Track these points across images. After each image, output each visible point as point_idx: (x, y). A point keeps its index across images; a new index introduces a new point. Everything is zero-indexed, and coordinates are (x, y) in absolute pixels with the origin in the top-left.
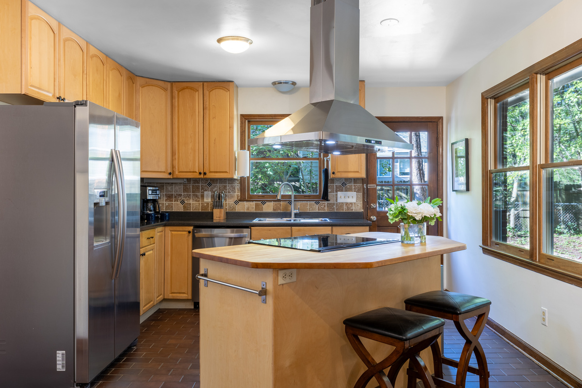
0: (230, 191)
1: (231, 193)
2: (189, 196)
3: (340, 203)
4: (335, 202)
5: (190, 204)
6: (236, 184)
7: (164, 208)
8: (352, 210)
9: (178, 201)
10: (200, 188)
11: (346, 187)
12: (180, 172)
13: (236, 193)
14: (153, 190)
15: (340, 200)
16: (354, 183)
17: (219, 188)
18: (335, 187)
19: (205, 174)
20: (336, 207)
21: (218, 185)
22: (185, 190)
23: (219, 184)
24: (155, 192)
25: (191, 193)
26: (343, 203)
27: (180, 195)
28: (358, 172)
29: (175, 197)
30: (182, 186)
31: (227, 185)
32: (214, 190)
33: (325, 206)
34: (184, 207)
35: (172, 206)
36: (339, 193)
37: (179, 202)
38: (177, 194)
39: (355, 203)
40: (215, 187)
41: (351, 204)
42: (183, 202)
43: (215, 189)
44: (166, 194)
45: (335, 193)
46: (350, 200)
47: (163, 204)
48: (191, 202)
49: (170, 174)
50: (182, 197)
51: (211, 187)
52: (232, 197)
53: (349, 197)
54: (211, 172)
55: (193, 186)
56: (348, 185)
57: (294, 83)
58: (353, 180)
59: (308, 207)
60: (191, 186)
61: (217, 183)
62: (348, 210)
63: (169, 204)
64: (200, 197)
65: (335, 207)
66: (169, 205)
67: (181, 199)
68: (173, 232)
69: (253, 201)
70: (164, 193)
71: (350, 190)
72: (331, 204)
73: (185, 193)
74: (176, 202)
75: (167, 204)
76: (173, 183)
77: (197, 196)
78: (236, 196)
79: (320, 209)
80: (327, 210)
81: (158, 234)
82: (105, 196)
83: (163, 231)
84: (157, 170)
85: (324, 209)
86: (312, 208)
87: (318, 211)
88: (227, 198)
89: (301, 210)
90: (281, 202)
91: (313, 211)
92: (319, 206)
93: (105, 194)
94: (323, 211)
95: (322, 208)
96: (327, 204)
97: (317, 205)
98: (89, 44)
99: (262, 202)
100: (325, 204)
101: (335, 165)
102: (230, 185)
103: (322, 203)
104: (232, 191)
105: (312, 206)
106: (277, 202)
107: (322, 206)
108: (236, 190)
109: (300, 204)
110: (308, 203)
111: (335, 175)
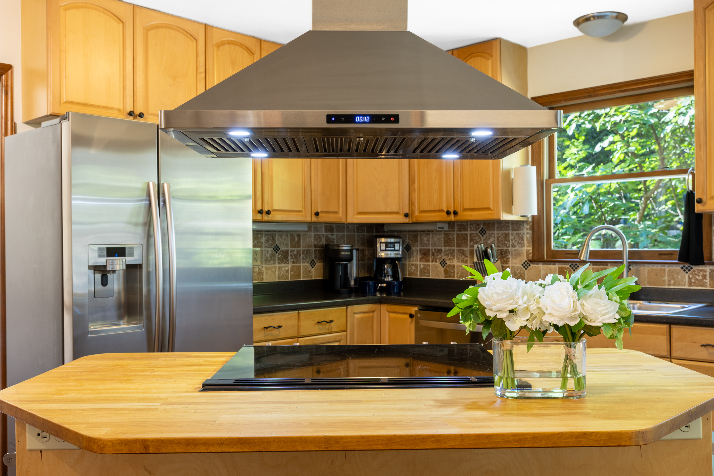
0: (516, 244)
1: (517, 248)
2: (451, 253)
5: (453, 266)
6: (525, 231)
7: (418, 273)
9: (436, 262)
10: (469, 238)
12: (421, 212)
13: (525, 248)
14: (387, 244)
17: (498, 239)
19: (455, 213)
21: (496, 232)
22: (448, 242)
23: (498, 230)
24: (392, 246)
25: (456, 248)
27: (440, 251)
29: (433, 254)
30: (443, 236)
31: (510, 232)
32: (489, 242)
33: (704, 277)
34: (446, 272)
35: (429, 270)
37: (438, 264)
38: (435, 250)
40: (490, 236)
42: (443, 263)
43: (492, 239)
44: (420, 249)
47: (416, 266)
48: (455, 262)
49: (406, 215)
50: (443, 254)
51: (485, 236)
52: (519, 254)
54: (465, 210)
55: (458, 235)
57: (622, 17)
59: (666, 278)
60: (455, 236)
61: (494, 230)
63: (424, 265)
64: (468, 254)
66: (424, 268)
67: (440, 258)
68: (392, 315)
69: (554, 262)
70: (419, 248)
73: (447, 248)
74: (434, 263)
75: (422, 266)
76: (429, 231)
77: (463, 253)
78: (525, 252)
79: (693, 283)
80: (710, 285)
81: (357, 316)
82: (126, 255)
83: (373, 312)
84: (383, 210)
85: (703, 283)
86: (674, 280)
87: (689, 286)
88: (510, 256)
89: (649, 283)
90: (607, 265)
91: (676, 287)
92: (691, 276)
93: (127, 252)
94: (700, 288)
95: (697, 280)
96: (710, 273)
97: (687, 273)
98: (212, 27)
99: (570, 266)
100: (705, 271)
101: (704, 183)
102: (515, 232)
103: (698, 270)
104: (519, 243)
105: (675, 276)
106: (600, 265)
107: (699, 276)
108: (525, 242)
109: (648, 271)
110: (664, 270)
111: (704, 206)
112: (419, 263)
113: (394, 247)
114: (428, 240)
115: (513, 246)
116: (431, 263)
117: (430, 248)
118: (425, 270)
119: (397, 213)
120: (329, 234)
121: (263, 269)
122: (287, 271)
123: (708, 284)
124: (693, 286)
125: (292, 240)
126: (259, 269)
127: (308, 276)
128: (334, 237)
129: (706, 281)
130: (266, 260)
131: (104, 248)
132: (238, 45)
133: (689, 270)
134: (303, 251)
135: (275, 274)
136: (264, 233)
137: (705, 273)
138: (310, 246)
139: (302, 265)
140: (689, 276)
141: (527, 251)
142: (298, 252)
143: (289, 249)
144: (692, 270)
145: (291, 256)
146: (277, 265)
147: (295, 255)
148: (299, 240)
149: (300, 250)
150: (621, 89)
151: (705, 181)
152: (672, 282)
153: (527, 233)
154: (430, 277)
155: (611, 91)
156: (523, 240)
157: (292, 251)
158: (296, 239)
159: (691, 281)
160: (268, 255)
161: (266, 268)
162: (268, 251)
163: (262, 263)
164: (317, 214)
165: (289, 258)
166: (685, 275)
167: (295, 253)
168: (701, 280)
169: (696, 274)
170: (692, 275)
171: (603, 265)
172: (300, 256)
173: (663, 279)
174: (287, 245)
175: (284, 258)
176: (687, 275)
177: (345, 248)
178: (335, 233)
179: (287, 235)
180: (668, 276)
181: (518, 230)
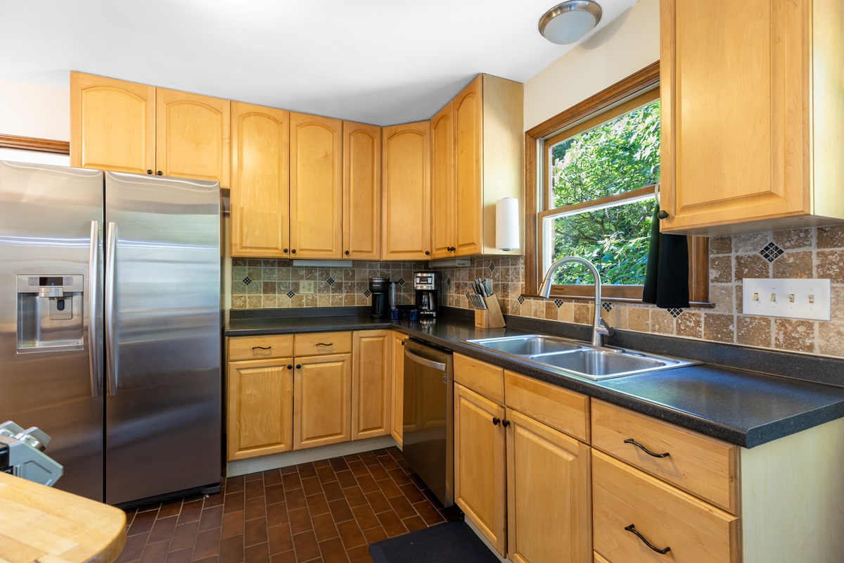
0: (514, 278)
1: (515, 282)
3: (753, 318)
4: (735, 314)
6: (520, 265)
7: (454, 304)
8: (811, 347)
9: (464, 294)
10: (483, 273)
11: (782, 261)
13: (521, 282)
14: (422, 278)
15: (750, 308)
16: (819, 245)
17: (502, 274)
18: (734, 263)
19: (454, 249)
20: (739, 329)
21: (500, 267)
22: (471, 277)
26: (766, 320)
27: (466, 285)
28: (769, 195)
29: (462, 288)
30: (468, 271)
31: (510, 267)
32: (496, 277)
33: (698, 323)
34: (469, 303)
35: (460, 301)
36: (750, 285)
37: (465, 296)
38: (464, 283)
39: (823, 324)
40: (497, 271)
41: (808, 324)
42: (468, 295)
43: (498, 274)
44: (455, 283)
45: (734, 284)
46: (797, 311)
47: (453, 297)
49: (427, 253)
50: (468, 287)
52: (515, 289)
53: (792, 301)
55: (477, 270)
56: (790, 254)
58: (814, 233)
59: (650, 322)
60: (475, 271)
62: (791, 346)
65: (733, 328)
67: (466, 291)
68: (396, 340)
71: (802, 270)
72: (719, 317)
73: (470, 282)
75: (456, 298)
78: (520, 286)
79: (682, 330)
80: (705, 334)
81: (363, 340)
82: (64, 284)
83: (385, 336)
84: (410, 250)
85: (696, 331)
86: (659, 325)
87: (678, 334)
88: (509, 291)
89: (630, 326)
90: (588, 303)
91: (661, 334)
92: (680, 321)
93: (64, 281)
94: (691, 338)
95: (688, 326)
96: (705, 318)
97: (675, 316)
98: (237, 102)
99: (556, 302)
100: (700, 316)
101: (671, 189)
102: (513, 267)
103: (689, 313)
104: (516, 278)
105: (660, 320)
106: (581, 302)
107: (690, 322)
108: (521, 277)
109: (630, 311)
110: (648, 310)
111: (670, 222)
112: (454, 295)
113: (427, 281)
114: (460, 276)
115: (512, 281)
116: (461, 295)
117: (461, 282)
118: (458, 301)
119: (421, 251)
120: (385, 271)
121: (317, 297)
122: (341, 299)
123: (703, 333)
124: (682, 335)
125: (347, 274)
126: (313, 297)
127: (362, 303)
128: (390, 272)
129: (700, 329)
130: (319, 290)
131: (37, 278)
132: (265, 116)
133: (678, 314)
134: (358, 284)
135: (329, 301)
136: (318, 269)
137: (698, 319)
138: (366, 279)
139: (356, 294)
140: (677, 321)
141: (522, 285)
142: (353, 285)
143: (344, 281)
144: (681, 314)
145: (345, 287)
146: (331, 294)
147: (349, 286)
148: (354, 274)
149: (354, 283)
150: (602, 99)
151: (673, 186)
152: (657, 327)
153: (521, 267)
154: (461, 308)
155: (593, 104)
156: (519, 275)
157: (345, 283)
158: (351, 274)
159: (680, 328)
160: (322, 286)
161: (320, 296)
162: (322, 284)
163: (315, 292)
164: (347, 253)
165: (343, 288)
166: (673, 320)
167: (349, 285)
168: (693, 327)
169: (687, 320)
170: (682, 320)
171: (584, 302)
172: (354, 286)
173: (647, 322)
174: (341, 279)
175: (339, 288)
176: (675, 319)
177: (377, 281)
178: (391, 270)
179: (341, 271)
180: (653, 319)
181: (515, 265)
